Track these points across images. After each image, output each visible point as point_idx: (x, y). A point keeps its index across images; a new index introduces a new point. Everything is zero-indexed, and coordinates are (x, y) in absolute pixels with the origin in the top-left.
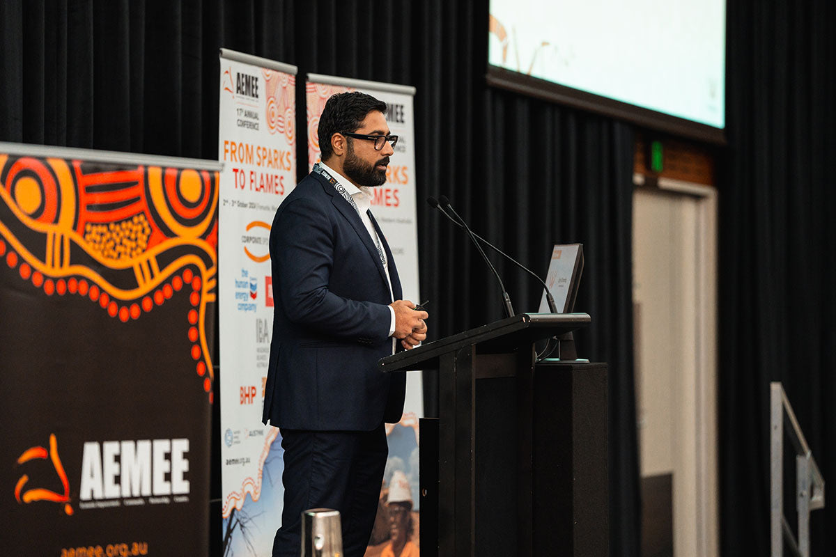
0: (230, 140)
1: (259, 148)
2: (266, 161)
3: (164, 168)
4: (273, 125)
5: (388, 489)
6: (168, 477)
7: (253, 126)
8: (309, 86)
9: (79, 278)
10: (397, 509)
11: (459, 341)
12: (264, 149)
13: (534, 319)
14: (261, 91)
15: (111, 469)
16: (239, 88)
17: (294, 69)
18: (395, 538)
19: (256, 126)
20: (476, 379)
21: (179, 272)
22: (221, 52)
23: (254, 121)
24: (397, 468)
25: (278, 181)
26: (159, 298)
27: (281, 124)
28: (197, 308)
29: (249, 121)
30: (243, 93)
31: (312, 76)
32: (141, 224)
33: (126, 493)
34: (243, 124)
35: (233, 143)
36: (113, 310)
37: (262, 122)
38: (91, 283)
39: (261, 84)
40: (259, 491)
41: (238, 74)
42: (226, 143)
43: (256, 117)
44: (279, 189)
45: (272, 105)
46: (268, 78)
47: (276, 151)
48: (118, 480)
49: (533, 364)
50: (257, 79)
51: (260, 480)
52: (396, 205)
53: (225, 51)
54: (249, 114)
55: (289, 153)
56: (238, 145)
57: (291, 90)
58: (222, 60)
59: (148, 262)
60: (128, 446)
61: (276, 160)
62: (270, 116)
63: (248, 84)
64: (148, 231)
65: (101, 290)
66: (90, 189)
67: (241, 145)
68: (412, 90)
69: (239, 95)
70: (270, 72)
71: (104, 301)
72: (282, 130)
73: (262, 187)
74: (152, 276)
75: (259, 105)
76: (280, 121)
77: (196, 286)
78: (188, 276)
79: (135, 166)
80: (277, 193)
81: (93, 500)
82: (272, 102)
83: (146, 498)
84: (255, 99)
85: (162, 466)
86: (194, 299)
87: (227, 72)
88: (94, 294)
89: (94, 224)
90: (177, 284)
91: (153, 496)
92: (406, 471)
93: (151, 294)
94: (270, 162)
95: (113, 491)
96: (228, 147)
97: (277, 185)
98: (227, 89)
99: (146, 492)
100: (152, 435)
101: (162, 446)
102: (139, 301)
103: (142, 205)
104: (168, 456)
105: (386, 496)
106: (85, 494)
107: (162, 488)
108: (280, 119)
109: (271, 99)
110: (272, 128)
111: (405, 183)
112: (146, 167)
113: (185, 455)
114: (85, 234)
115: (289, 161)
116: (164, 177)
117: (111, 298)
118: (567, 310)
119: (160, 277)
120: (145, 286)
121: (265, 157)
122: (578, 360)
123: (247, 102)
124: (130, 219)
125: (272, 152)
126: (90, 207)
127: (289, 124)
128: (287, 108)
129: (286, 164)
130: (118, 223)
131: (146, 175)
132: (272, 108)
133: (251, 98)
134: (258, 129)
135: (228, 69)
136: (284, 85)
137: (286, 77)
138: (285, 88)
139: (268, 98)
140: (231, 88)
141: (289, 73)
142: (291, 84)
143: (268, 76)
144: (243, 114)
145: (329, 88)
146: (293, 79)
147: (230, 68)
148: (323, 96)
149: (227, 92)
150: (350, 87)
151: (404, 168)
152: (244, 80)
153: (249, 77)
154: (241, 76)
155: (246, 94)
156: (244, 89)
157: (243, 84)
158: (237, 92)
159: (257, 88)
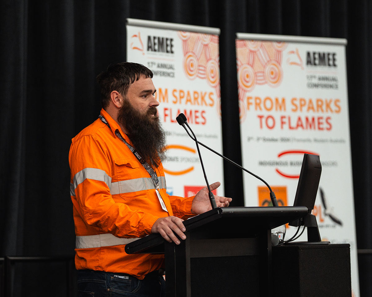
1: (175, 91)
2: (184, 100)
4: (192, 73)
7: (168, 75)
12: (182, 91)
14: (178, 48)
16: (149, 48)
17: (217, 30)
19: (172, 75)
22: (127, 21)
23: (169, 71)
25: (198, 114)
27: (202, 72)
29: (163, 71)
30: (155, 50)
31: (240, 35)
34: (155, 73)
37: (179, 71)
39: (177, 43)
41: (149, 37)
43: (171, 68)
44: (200, 120)
45: (191, 58)
46: (185, 39)
47: (196, 93)
50: (172, 40)
52: (329, 129)
53: (130, 20)
54: (162, 66)
55: (211, 93)
57: (215, 46)
58: (129, 28)
61: (196, 98)
62: (188, 66)
63: (161, 43)
68: (344, 41)
69: (150, 52)
70: (188, 34)
72: (203, 76)
75: (175, 59)
76: (200, 70)
80: (198, 123)
82: (190, 56)
84: (170, 54)
87: (135, 36)
94: (189, 100)
97: (197, 117)
98: (136, 48)
108: (201, 68)
109: (190, 54)
110: (191, 75)
111: (338, 112)
115: (212, 99)
121: (182, 97)
123: (159, 57)
125: (192, 93)
127: (213, 71)
128: (209, 60)
129: (209, 101)
132: (191, 60)
133: (165, 54)
134: (173, 76)
135: (137, 34)
136: (206, 43)
137: (209, 37)
138: (206, 45)
139: (186, 53)
140: (140, 47)
141: (212, 34)
142: (214, 42)
143: (185, 37)
144: (156, 66)
145: (259, 43)
146: (216, 38)
147: (139, 33)
148: (253, 49)
149: (136, 50)
150: (279, 42)
151: (337, 101)
152: (156, 41)
153: (163, 39)
154: (152, 39)
155: (159, 51)
156: (156, 47)
157: (155, 44)
158: (148, 50)
159: (172, 46)
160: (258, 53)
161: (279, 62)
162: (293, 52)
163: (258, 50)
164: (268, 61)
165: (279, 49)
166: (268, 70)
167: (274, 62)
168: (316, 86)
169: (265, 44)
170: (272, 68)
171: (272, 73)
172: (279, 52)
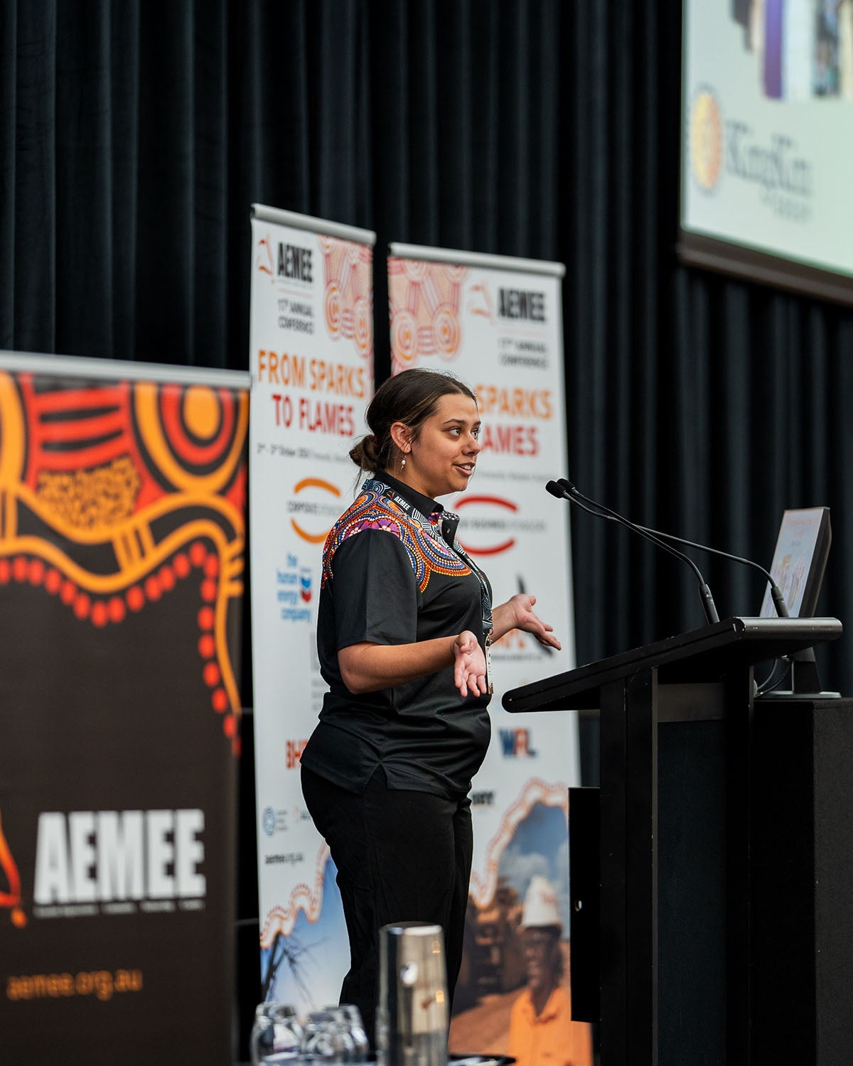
0: (268, 349)
1: (314, 362)
2: (325, 383)
3: (160, 385)
4: (336, 325)
5: (522, 903)
6: (170, 870)
7: (304, 327)
8: (393, 264)
9: (30, 557)
10: (536, 936)
11: (632, 662)
12: (322, 364)
13: (751, 627)
14: (318, 271)
15: (83, 855)
16: (282, 268)
17: (369, 236)
18: (534, 983)
19: (309, 328)
20: (658, 723)
21: (185, 548)
22: (253, 210)
23: (306, 319)
24: (537, 872)
25: (344, 414)
26: (154, 589)
27: (349, 324)
28: (213, 605)
29: (297, 319)
30: (287, 275)
31: (398, 248)
32: (124, 473)
33: (106, 894)
34: (289, 324)
35: (273, 355)
36: (82, 607)
37: (319, 320)
38: (48, 566)
39: (317, 260)
40: (318, 906)
41: (281, 246)
42: (262, 353)
43: (309, 313)
44: (346, 426)
45: (335, 293)
46: (328, 251)
47: (340, 368)
48: (93, 873)
49: (751, 700)
50: (310, 253)
51: (320, 889)
52: (533, 452)
53: (259, 208)
54: (297, 308)
55: (361, 371)
56: (280, 356)
57: (365, 270)
58: (257, 225)
59: (137, 534)
60: (108, 820)
61: (341, 380)
62: (331, 311)
63: (296, 260)
64: (135, 483)
65: (64, 578)
66: (46, 418)
67: (285, 357)
68: (558, 268)
69: (283, 278)
70: (331, 241)
71: (68, 594)
72: (350, 333)
73: (319, 423)
74: (143, 553)
75: (314, 294)
76: (346, 319)
77: (210, 569)
78: (198, 553)
79: (115, 382)
80: (342, 433)
81: (55, 904)
82: (334, 289)
83: (137, 903)
84: (307, 283)
85: (161, 853)
86: (207, 590)
87: (263, 242)
88: (53, 583)
89: (53, 472)
90: (182, 566)
91: (148, 899)
92: (552, 877)
93: (141, 583)
94: (331, 384)
95: (85, 891)
96: (265, 360)
97: (342, 420)
98: (263, 268)
99: (137, 892)
100: (145, 804)
101: (160, 820)
102: (122, 594)
103: (127, 442)
104: (170, 837)
105: (519, 917)
106: (43, 894)
107: (161, 887)
108: (348, 315)
109: (333, 285)
110: (335, 330)
111: (547, 416)
112: (132, 383)
113: (198, 837)
114: (38, 487)
115: (361, 383)
116: (160, 400)
117: (80, 590)
118: (804, 614)
119: (156, 555)
120: (132, 570)
121: (323, 377)
122: (822, 693)
123: (293, 289)
124: (107, 464)
125: (335, 369)
126: (47, 446)
127: (362, 323)
128: (358, 298)
129: (357, 388)
130: (90, 470)
131: (132, 398)
132: (335, 298)
133: (300, 282)
134: (311, 332)
135: (264, 237)
136: (354, 262)
137: (357, 249)
138: (354, 267)
139: (329, 282)
140: (267, 265)
141: (361, 243)
142: (365, 262)
143: (328, 247)
144: (288, 308)
145: (425, 266)
146: (367, 252)
147: (268, 236)
148: (417, 279)
149: (263, 273)
150: (458, 264)
151: (546, 394)
152: (290, 254)
153: (298, 249)
154: (284, 248)
155: (292, 277)
156: (290, 268)
157: (288, 261)
158: (279, 274)
159: (310, 266)
160: (422, 286)
161: (455, 307)
162: (477, 288)
163: (423, 283)
164: (441, 305)
165: (458, 280)
166: (438, 324)
167: (447, 308)
168: (513, 360)
169: (437, 268)
170: (446, 322)
171: (445, 331)
172: (456, 286)
